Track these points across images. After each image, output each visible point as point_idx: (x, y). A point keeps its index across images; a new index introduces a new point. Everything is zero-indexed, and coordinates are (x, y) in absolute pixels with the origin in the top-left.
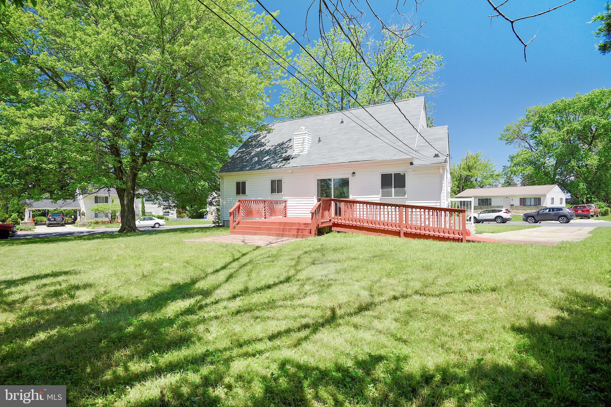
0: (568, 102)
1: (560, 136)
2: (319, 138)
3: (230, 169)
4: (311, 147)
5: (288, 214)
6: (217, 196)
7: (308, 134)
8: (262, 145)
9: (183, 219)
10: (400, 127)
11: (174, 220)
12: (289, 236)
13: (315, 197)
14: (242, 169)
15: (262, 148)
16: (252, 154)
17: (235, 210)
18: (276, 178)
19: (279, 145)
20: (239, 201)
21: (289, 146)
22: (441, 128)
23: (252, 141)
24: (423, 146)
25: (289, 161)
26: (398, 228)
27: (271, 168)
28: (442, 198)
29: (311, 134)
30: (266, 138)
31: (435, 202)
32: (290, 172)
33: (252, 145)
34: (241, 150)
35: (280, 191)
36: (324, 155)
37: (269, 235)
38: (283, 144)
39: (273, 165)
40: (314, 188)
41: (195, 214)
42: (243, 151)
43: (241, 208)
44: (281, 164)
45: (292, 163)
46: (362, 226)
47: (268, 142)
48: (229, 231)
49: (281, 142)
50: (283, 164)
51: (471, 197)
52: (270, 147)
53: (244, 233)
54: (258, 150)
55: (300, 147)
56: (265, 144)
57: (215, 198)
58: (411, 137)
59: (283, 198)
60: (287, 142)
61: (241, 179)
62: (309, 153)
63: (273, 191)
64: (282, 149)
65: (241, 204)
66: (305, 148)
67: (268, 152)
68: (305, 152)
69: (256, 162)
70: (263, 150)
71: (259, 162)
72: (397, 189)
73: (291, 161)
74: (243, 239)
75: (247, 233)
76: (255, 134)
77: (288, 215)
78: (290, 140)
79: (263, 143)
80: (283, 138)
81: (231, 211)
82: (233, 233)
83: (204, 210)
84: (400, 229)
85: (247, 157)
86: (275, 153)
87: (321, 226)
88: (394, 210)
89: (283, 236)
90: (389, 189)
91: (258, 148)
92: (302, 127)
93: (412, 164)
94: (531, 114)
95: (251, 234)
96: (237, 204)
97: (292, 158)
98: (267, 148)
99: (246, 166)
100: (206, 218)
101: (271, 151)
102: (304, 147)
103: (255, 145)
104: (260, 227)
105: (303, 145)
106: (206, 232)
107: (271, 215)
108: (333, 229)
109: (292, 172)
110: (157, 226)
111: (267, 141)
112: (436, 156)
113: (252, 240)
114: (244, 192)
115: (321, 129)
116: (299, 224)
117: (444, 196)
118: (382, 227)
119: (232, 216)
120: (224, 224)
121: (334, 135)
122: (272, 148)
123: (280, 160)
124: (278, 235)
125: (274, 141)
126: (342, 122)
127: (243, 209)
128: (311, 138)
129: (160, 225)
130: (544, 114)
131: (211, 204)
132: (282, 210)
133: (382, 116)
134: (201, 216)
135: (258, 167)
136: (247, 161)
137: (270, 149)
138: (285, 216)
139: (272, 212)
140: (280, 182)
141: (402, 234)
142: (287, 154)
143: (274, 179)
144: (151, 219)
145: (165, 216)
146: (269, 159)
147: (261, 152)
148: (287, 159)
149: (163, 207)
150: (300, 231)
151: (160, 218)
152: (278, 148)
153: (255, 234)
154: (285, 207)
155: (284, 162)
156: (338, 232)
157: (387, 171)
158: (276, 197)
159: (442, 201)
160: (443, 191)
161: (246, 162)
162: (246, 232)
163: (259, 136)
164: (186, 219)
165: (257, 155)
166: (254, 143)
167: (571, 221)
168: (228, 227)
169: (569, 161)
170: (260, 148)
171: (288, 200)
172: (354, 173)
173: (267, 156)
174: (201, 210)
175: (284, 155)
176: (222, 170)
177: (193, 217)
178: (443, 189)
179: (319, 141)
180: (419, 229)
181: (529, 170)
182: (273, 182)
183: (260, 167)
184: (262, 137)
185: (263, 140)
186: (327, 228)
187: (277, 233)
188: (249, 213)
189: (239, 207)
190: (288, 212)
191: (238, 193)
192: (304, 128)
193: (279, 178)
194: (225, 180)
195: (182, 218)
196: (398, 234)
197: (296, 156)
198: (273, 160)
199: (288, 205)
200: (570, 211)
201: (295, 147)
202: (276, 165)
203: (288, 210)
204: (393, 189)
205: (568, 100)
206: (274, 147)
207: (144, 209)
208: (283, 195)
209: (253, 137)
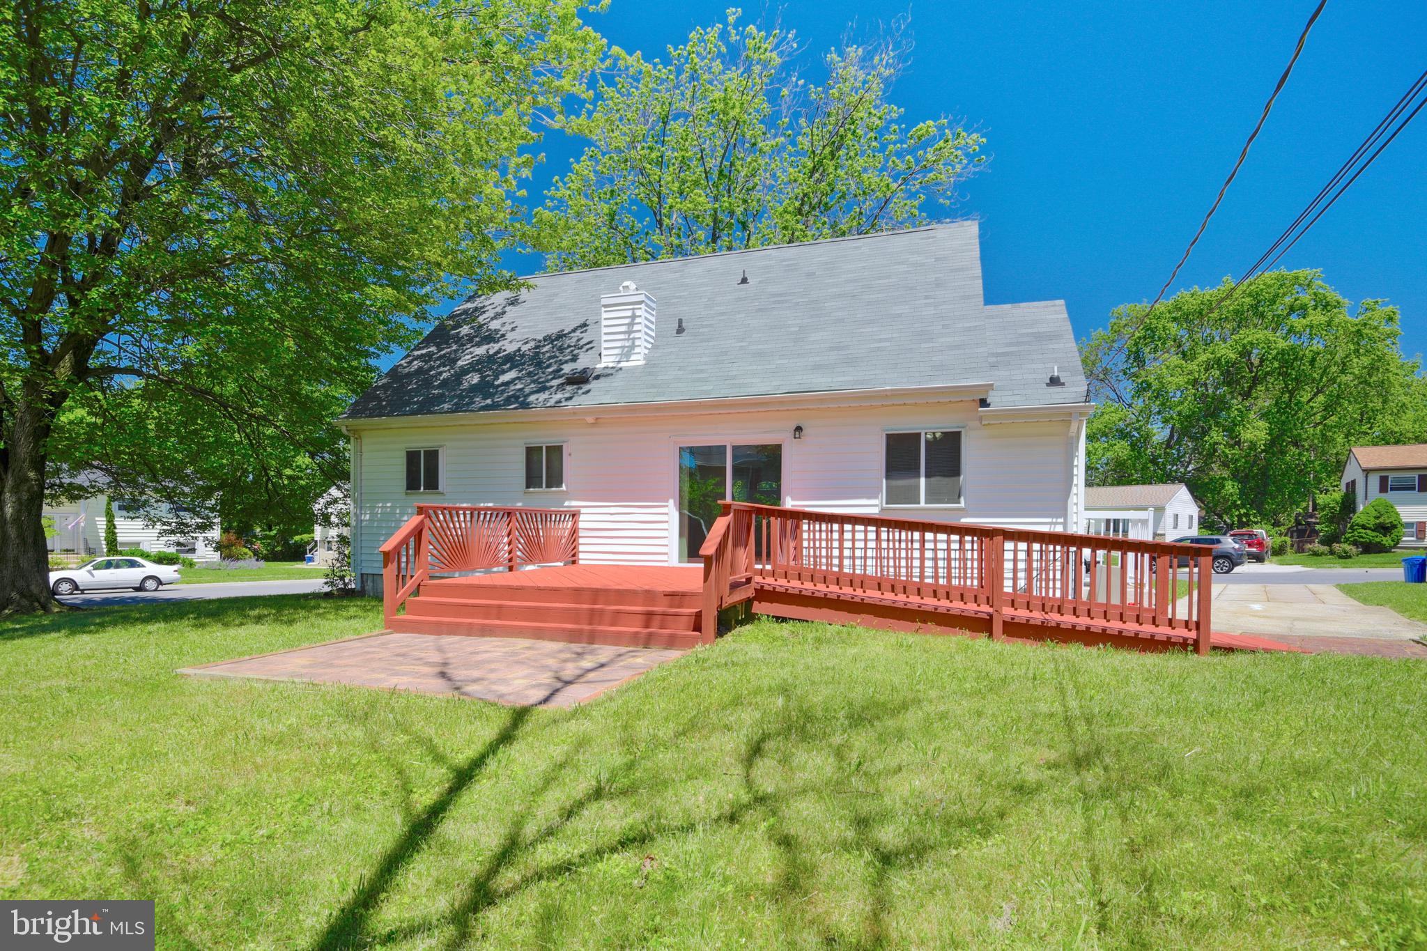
0: (1208, 297)
1: (1191, 373)
2: (680, 321)
3: (385, 407)
4: (655, 347)
5: (581, 556)
6: (341, 495)
7: (647, 305)
8: (491, 338)
9: (240, 563)
10: (927, 297)
11: (210, 567)
12: (617, 639)
13: (671, 502)
14: (427, 407)
15: (496, 347)
16: (460, 363)
17: (405, 541)
18: (543, 438)
19: (548, 339)
20: (420, 510)
21: (581, 343)
22: (1047, 307)
23: (458, 326)
24: (1004, 354)
25: (586, 387)
26: (985, 608)
27: (525, 405)
28: (1072, 509)
29: (654, 305)
30: (505, 318)
31: (1049, 520)
32: (590, 420)
33: (458, 339)
34: (424, 351)
35: (555, 479)
36: (702, 371)
37: (538, 634)
38: (561, 336)
39: (532, 398)
40: (669, 472)
41: (279, 549)
42: (430, 355)
43: (426, 535)
44: (559, 396)
45: (597, 395)
46: (857, 600)
47: (513, 329)
48: (382, 616)
49: (553, 330)
50: (567, 395)
51: (1145, 509)
52: (519, 344)
53: (438, 629)
54: (480, 351)
55: (622, 336)
56: (503, 335)
57: (335, 501)
58: (968, 325)
59: (566, 504)
60: (574, 331)
61: (421, 442)
62: (650, 363)
63: (532, 480)
64: (561, 349)
65: (427, 522)
66: (637, 343)
67: (513, 360)
68: (637, 360)
69: (474, 389)
70: (498, 352)
71: (485, 388)
72: (933, 479)
73: (593, 385)
74: (436, 658)
75: (453, 630)
76: (469, 305)
77: (586, 557)
78: (585, 325)
79: (497, 331)
80: (561, 318)
81: (388, 546)
82: (395, 626)
83: (306, 537)
84: (991, 610)
85: (440, 373)
86: (536, 360)
87: (729, 600)
88: (955, 546)
89: (592, 638)
90: (912, 481)
91: (478, 345)
92: (625, 284)
93: (984, 403)
94: (1123, 322)
95: (469, 631)
96: (411, 522)
97: (597, 377)
98: (511, 348)
99: (440, 399)
100: (311, 560)
101: (523, 356)
102: (634, 339)
103: (470, 339)
104: (500, 607)
105: (629, 332)
106: (291, 622)
107: (530, 559)
108: (758, 608)
109: (596, 423)
110: (150, 584)
111: (508, 327)
112: (1054, 381)
113: (478, 665)
114: (432, 484)
115: (680, 297)
116: (649, 596)
117: (1076, 504)
118: (929, 602)
119: (393, 567)
120: (363, 587)
121: (722, 314)
122: (525, 348)
123: (555, 383)
124: (573, 637)
125: (529, 327)
126: (744, 281)
127: (433, 540)
128: (653, 319)
129: (160, 582)
130: (1154, 321)
131: (326, 520)
132: (564, 541)
133: (864, 268)
134: (298, 554)
135: (479, 401)
136: (445, 383)
137: (519, 350)
138: (574, 562)
139: (535, 550)
140: (555, 452)
141: (997, 627)
142: (580, 365)
143: (535, 442)
144: (133, 564)
145: (182, 556)
146: (518, 378)
147: (491, 359)
148: (580, 379)
149: (158, 526)
150: (656, 620)
151: (161, 560)
152: (545, 349)
153: (485, 631)
154: (574, 531)
155: (569, 388)
156: (781, 619)
157: (904, 426)
158: (541, 498)
159: (1073, 518)
160: (1074, 490)
161: (438, 387)
162: (449, 624)
163: (480, 310)
164: (250, 563)
165: (477, 365)
166: (465, 330)
167: (1237, 569)
168: (379, 598)
169: (1205, 432)
170: (486, 347)
171: (583, 510)
172: (799, 429)
173: (510, 369)
174: (297, 538)
175: (567, 368)
176: (355, 412)
177: (273, 557)
178: (1075, 482)
179: (680, 330)
180: (1056, 609)
181: (1122, 449)
182: (532, 453)
183: (489, 401)
184: (490, 314)
185: (494, 325)
186: (739, 607)
187: (571, 630)
188: (458, 554)
189: (418, 533)
190: (581, 548)
191: (412, 485)
192: (633, 286)
193: (553, 441)
194: (368, 443)
195: (238, 559)
196: (983, 625)
197: (610, 372)
198: (534, 382)
199: (581, 525)
200: (1237, 546)
201: (605, 345)
202: (542, 396)
203: (581, 541)
204: (923, 480)
205: (1209, 293)
206: (532, 344)
207: (114, 533)
208: (568, 495)
209: (461, 315)
